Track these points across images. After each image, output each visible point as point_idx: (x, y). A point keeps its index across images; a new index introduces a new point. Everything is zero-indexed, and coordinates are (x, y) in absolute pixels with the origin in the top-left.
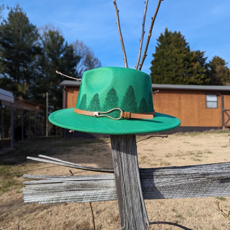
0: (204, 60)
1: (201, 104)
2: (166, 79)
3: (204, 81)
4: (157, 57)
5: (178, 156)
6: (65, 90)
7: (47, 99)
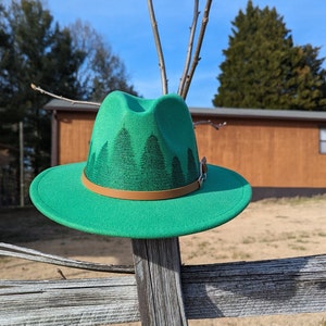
0: (319, 63)
1: (310, 145)
2: (247, 98)
3: (317, 103)
4: (231, 57)
5: (265, 241)
6: (56, 117)
7: (21, 135)
